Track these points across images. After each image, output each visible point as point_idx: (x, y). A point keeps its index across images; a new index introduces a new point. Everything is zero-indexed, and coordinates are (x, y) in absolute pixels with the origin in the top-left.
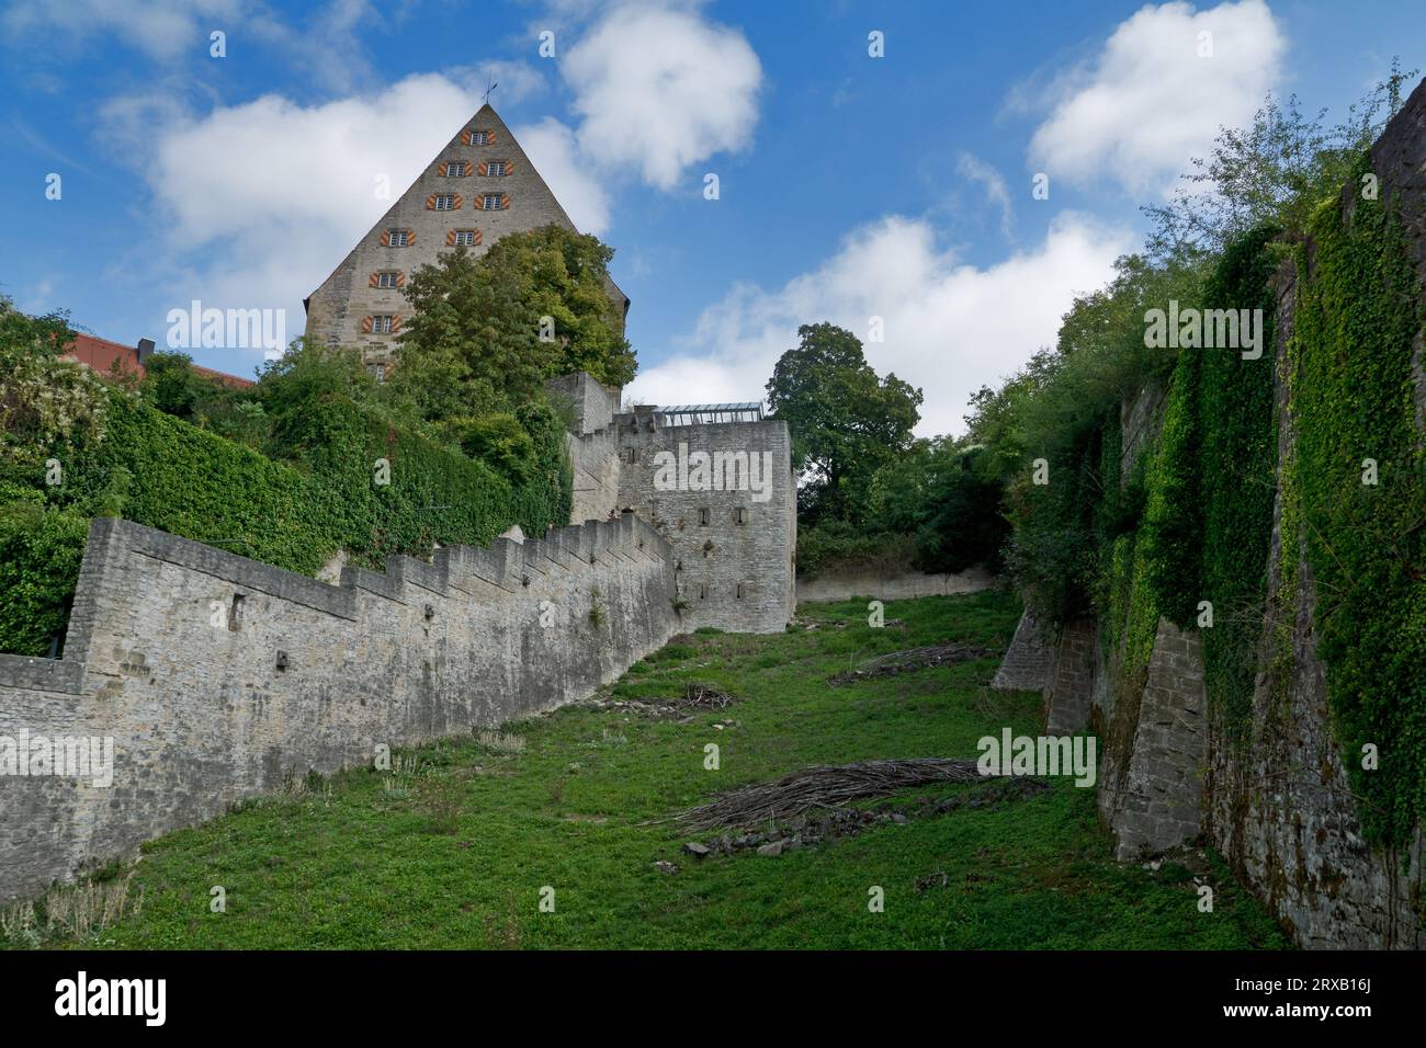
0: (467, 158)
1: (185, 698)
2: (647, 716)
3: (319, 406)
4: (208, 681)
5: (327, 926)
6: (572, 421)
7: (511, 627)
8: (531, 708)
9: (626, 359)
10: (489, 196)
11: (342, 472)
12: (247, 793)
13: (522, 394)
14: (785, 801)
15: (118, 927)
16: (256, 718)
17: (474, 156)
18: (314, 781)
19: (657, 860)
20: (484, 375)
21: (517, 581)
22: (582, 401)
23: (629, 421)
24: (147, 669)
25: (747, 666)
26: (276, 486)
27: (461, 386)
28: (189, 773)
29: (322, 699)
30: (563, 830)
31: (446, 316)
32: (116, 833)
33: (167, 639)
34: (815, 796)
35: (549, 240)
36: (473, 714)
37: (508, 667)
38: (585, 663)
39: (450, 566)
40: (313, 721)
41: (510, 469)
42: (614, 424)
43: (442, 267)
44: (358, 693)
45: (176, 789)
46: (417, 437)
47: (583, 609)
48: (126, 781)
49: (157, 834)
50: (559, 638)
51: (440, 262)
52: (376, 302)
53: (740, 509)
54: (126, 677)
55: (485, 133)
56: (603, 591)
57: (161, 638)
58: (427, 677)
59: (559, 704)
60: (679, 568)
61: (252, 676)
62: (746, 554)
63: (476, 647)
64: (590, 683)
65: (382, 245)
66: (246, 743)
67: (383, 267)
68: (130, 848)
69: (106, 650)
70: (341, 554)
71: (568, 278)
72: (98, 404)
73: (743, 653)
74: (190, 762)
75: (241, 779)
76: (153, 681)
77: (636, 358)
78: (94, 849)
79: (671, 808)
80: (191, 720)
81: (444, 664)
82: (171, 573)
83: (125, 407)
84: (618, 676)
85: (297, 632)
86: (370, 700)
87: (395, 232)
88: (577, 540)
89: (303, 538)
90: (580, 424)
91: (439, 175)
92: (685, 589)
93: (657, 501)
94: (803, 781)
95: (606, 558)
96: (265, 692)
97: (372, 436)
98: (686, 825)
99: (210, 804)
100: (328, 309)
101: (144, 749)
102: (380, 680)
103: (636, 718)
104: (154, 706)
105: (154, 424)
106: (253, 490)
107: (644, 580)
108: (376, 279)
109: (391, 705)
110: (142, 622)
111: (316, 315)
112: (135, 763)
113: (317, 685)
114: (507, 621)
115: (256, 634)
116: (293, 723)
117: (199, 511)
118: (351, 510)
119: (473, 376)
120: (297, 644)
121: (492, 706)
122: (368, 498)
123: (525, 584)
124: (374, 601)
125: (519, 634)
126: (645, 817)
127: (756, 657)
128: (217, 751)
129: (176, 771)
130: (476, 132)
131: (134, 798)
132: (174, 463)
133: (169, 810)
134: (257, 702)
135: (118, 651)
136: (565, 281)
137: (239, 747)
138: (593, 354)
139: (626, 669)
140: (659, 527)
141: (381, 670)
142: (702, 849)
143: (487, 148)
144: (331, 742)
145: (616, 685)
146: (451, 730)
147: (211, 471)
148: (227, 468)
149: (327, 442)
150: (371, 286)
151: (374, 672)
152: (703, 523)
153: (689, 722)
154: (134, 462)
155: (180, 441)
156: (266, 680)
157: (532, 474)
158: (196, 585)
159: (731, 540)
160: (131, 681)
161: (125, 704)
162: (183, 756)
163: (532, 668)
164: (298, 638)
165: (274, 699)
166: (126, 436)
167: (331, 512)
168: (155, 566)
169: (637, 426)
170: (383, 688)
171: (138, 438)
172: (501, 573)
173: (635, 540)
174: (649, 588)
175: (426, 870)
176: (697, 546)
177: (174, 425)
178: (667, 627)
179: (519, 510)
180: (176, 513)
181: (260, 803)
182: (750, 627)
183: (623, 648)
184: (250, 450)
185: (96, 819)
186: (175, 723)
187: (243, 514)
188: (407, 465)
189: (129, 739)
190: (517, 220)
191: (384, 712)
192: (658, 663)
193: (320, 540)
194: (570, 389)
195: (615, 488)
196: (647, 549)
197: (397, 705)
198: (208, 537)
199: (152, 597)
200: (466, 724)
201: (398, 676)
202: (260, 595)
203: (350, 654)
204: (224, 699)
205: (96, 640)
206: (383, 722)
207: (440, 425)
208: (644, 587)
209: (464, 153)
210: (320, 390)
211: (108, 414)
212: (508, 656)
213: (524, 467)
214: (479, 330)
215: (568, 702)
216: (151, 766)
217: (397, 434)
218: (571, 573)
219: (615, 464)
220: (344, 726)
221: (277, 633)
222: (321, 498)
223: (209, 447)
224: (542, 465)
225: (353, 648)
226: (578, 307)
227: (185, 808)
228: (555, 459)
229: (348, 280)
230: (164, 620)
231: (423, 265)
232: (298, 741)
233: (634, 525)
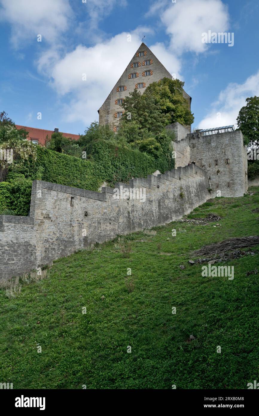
0: (139, 61)
1: (60, 225)
2: (195, 224)
3: (95, 143)
4: (66, 220)
5: (90, 281)
6: (173, 138)
7: (154, 200)
8: (162, 223)
9: (190, 116)
10: (146, 71)
11: (103, 160)
12: (79, 248)
13: (157, 131)
14: (221, 248)
15: (45, 280)
16: (80, 229)
17: (141, 60)
18: (97, 245)
19: (180, 265)
20: (146, 127)
21: (155, 187)
22: (177, 131)
23: (192, 136)
24: (50, 218)
25: (229, 207)
26: (84, 166)
27: (139, 131)
28: (63, 244)
29: (98, 223)
30: (158, 257)
31: (133, 111)
32: (46, 258)
33: (54, 210)
34: (230, 247)
35: (164, 83)
36: (144, 225)
37: (154, 211)
38: (179, 209)
39: (134, 184)
40: (96, 229)
41: (154, 154)
42: (187, 137)
43: (131, 97)
44: (109, 221)
45: (60, 248)
46: (124, 148)
47: (177, 193)
48: (48, 246)
49: (57, 259)
50: (170, 202)
51: (130, 95)
52: (117, 109)
53: (227, 159)
54: (45, 220)
55: (143, 52)
56: (184, 187)
57: (53, 210)
58: (129, 216)
59: (171, 221)
60: (210, 179)
61: (78, 218)
62: (230, 173)
63: (144, 206)
64: (181, 214)
65: (117, 91)
66: (78, 235)
67: (118, 98)
68: (50, 262)
69: (39, 214)
70: (105, 183)
71: (171, 94)
72: (34, 151)
73: (228, 203)
74: (63, 241)
75: (77, 245)
76: (52, 221)
77: (193, 116)
78: (42, 262)
79: (190, 251)
80: (63, 230)
81: (134, 212)
82: (54, 193)
83: (41, 150)
84: (190, 212)
85: (90, 206)
86: (112, 223)
87: (120, 87)
88: (174, 173)
89: (93, 180)
90: (177, 138)
91: (131, 68)
92: (212, 185)
93: (202, 159)
94: (227, 242)
95: (184, 178)
96: (82, 222)
97: (110, 150)
98: (193, 255)
99: (70, 251)
100: (104, 112)
101: (51, 238)
102: (114, 217)
103: (192, 224)
104: (53, 227)
105: (49, 154)
106: (78, 168)
107: (198, 183)
108: (117, 102)
109: (119, 224)
110: (47, 206)
111: (101, 114)
112: (49, 241)
113: (97, 219)
114: (153, 198)
115: (78, 207)
116: (90, 230)
117: (64, 175)
118: (107, 171)
119: (142, 128)
120: (90, 209)
121: (149, 222)
122: (111, 167)
123: (158, 187)
124: (111, 196)
125: (157, 202)
126: (182, 253)
127: (232, 205)
128: (70, 238)
129: (60, 243)
130: (140, 52)
131: (50, 250)
132: (56, 163)
133: (59, 253)
134: (80, 225)
135: (42, 214)
136: (170, 95)
137: (76, 237)
138: (180, 116)
139: (192, 210)
140: (203, 167)
141: (115, 214)
142: (193, 262)
143: (144, 57)
144: (102, 234)
145: (189, 215)
146: (137, 230)
147: (66, 164)
148: (70, 163)
149: (98, 152)
150: (115, 104)
151: (113, 215)
152: (216, 164)
153: (207, 225)
154: (45, 164)
155: (57, 157)
156: (82, 219)
157: (161, 155)
158: (61, 196)
159: (225, 169)
160: (46, 221)
161: (45, 227)
162: (61, 239)
163: (162, 211)
164: (90, 207)
165: (85, 224)
166: (42, 158)
167: (101, 172)
168: (49, 192)
169: (194, 137)
170: (116, 219)
171: (45, 158)
172: (150, 185)
173: (194, 171)
174: (200, 185)
175: (119, 268)
176: (215, 171)
177: (55, 153)
178: (206, 196)
179: (158, 166)
180: (58, 177)
181: (82, 251)
182: (232, 195)
183: (192, 204)
184: (76, 158)
185: (41, 255)
186: (59, 231)
187: (76, 175)
188: (122, 156)
189: (47, 235)
190: (156, 78)
191: (117, 226)
192: (202, 208)
193: (98, 180)
194: (173, 128)
195: (189, 156)
196: (198, 174)
197: (120, 224)
198: (67, 182)
199: (49, 200)
200: (142, 228)
201: (120, 216)
202: (78, 197)
203: (106, 210)
204: (71, 224)
205: (36, 211)
206: (116, 228)
207: (133, 144)
208: (198, 185)
209: (138, 60)
210: (95, 138)
211: (37, 153)
212: (154, 208)
213: (158, 153)
214: (143, 114)
215: (174, 220)
216: (53, 242)
217: (118, 148)
218: (173, 183)
219: (188, 149)
220: (105, 230)
221: (84, 206)
222: (97, 168)
223: (65, 158)
224: (164, 152)
225: (106, 209)
226: (174, 102)
227: (63, 252)
228: (168, 150)
229: (109, 103)
230: (53, 205)
231: (125, 97)
232: (92, 234)
233: (193, 167)
